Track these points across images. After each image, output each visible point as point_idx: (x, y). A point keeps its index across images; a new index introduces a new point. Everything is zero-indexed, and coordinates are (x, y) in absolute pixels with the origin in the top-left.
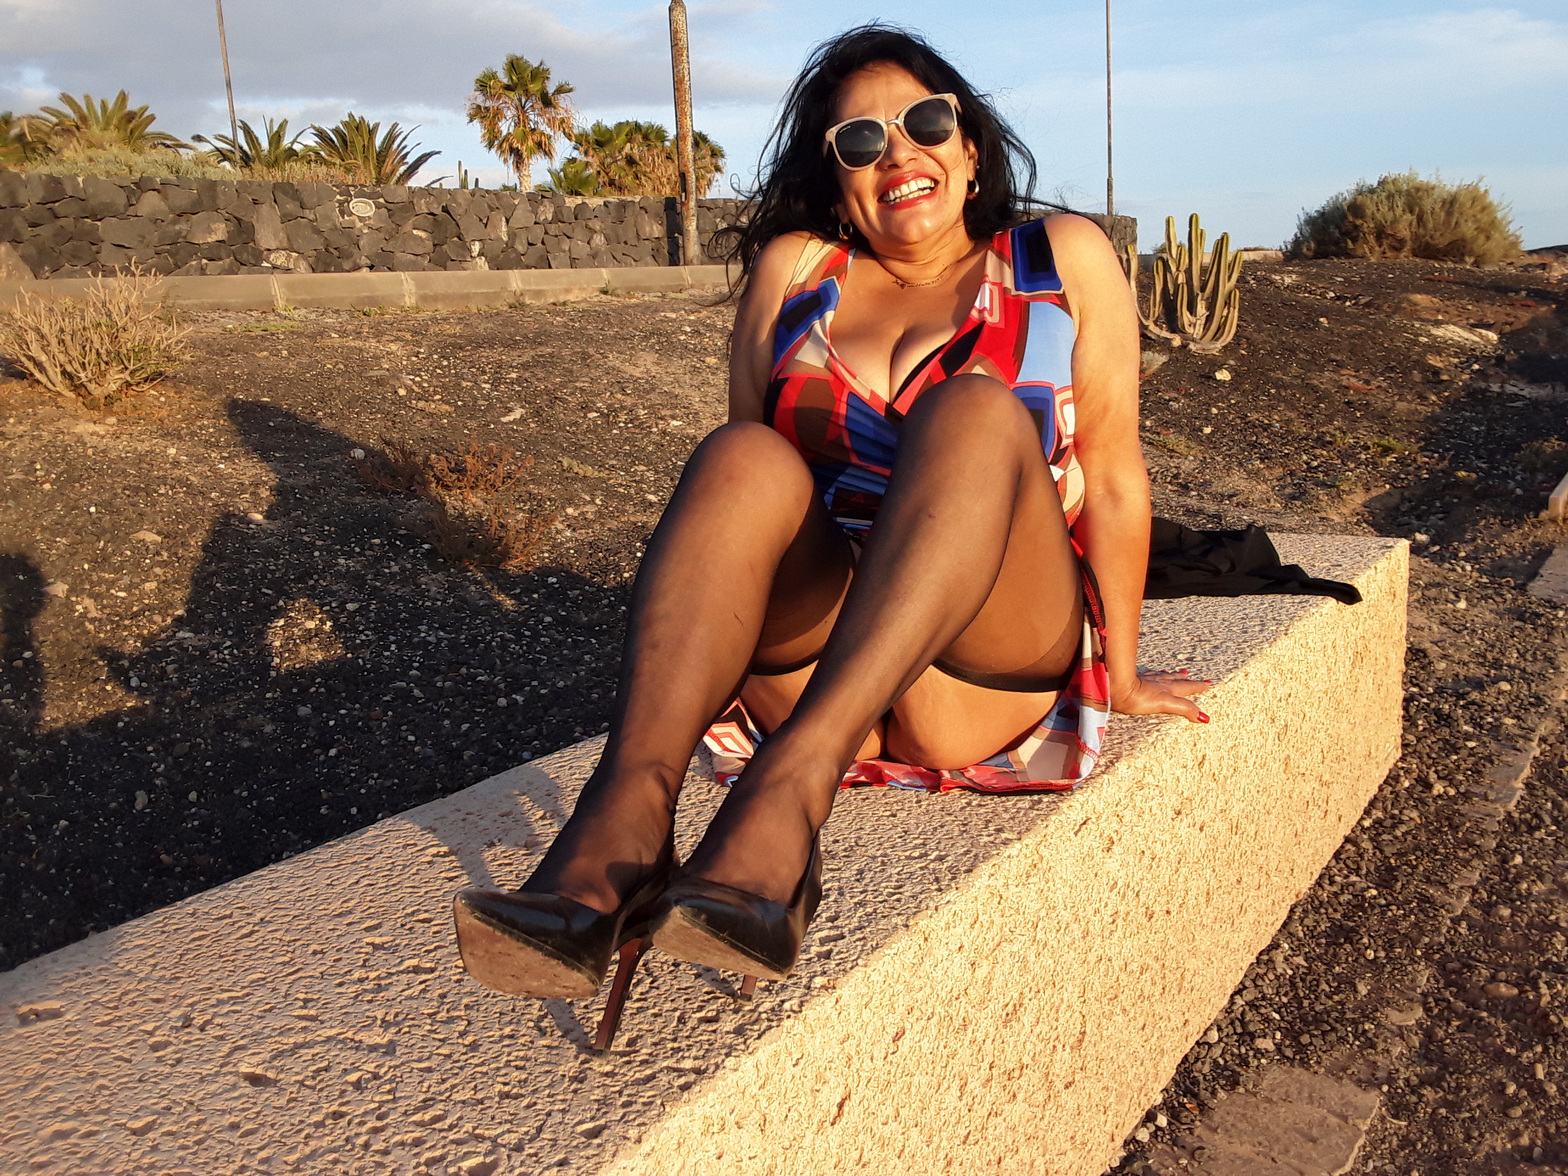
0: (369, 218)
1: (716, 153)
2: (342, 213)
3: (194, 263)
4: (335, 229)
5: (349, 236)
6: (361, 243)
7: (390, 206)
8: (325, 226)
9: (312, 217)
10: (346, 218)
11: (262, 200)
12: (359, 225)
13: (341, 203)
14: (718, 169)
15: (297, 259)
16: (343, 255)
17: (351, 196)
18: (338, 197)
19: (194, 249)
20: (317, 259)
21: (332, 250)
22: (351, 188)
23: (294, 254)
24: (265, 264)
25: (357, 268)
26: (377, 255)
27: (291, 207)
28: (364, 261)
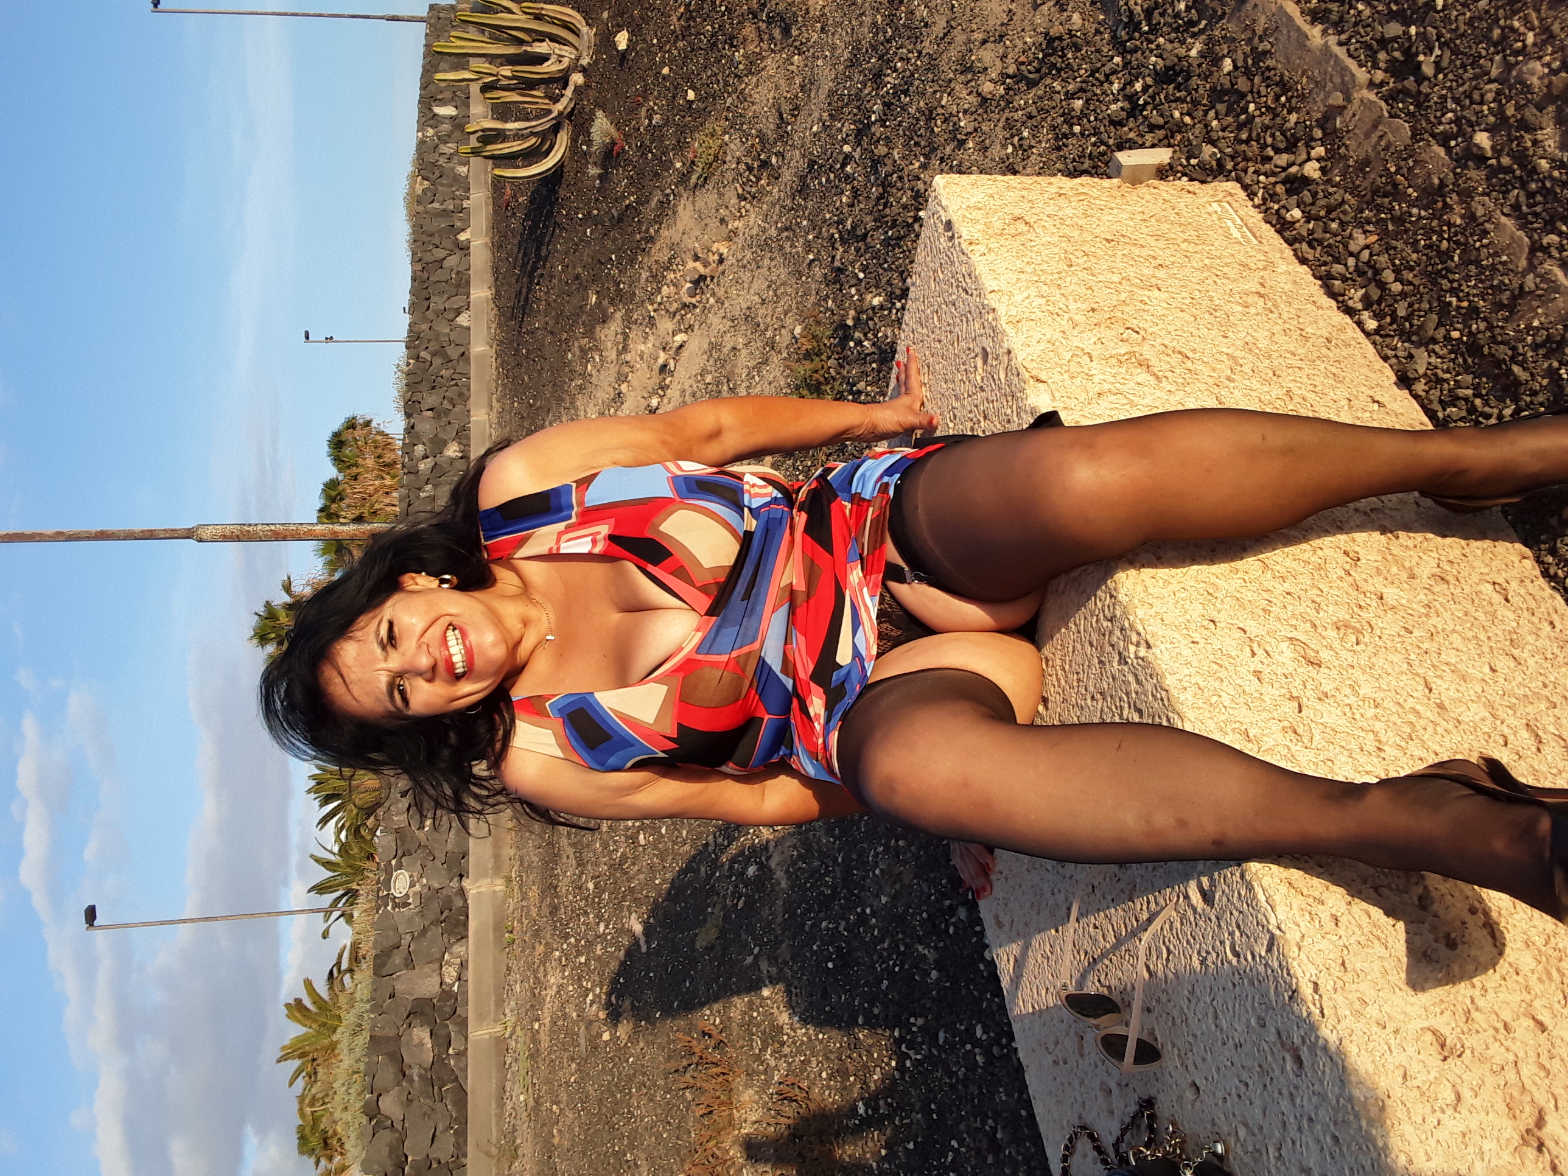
0: (411, 876)
1: (351, 425)
2: (406, 905)
3: (452, 1062)
4: (421, 914)
5: (429, 899)
6: (437, 886)
7: (400, 853)
8: (418, 924)
9: (409, 937)
10: (410, 901)
11: (391, 989)
12: (418, 888)
13: (396, 905)
14: (368, 423)
15: (451, 954)
16: (447, 905)
17: (388, 895)
18: (389, 908)
19: (439, 1061)
20: (451, 933)
21: (443, 917)
22: (381, 894)
23: (446, 956)
24: (455, 988)
25: (462, 893)
26: (449, 869)
27: (398, 958)
28: (454, 884)
